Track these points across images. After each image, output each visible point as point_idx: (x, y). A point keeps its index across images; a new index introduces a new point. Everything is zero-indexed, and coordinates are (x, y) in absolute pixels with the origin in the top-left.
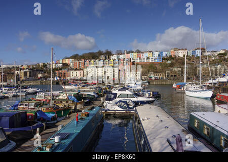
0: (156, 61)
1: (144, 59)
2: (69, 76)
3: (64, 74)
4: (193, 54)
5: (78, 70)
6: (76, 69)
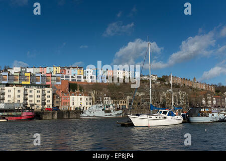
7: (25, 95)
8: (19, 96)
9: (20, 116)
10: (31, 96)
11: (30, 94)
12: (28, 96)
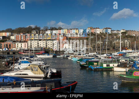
0: (83, 36)
1: (74, 34)
2: (15, 47)
3: (10, 45)
4: (106, 32)
5: (23, 42)
6: (21, 42)
7: (46, 44)
8: (44, 45)
9: (40, 52)
10: (48, 44)
11: (48, 43)
12: (47, 44)
